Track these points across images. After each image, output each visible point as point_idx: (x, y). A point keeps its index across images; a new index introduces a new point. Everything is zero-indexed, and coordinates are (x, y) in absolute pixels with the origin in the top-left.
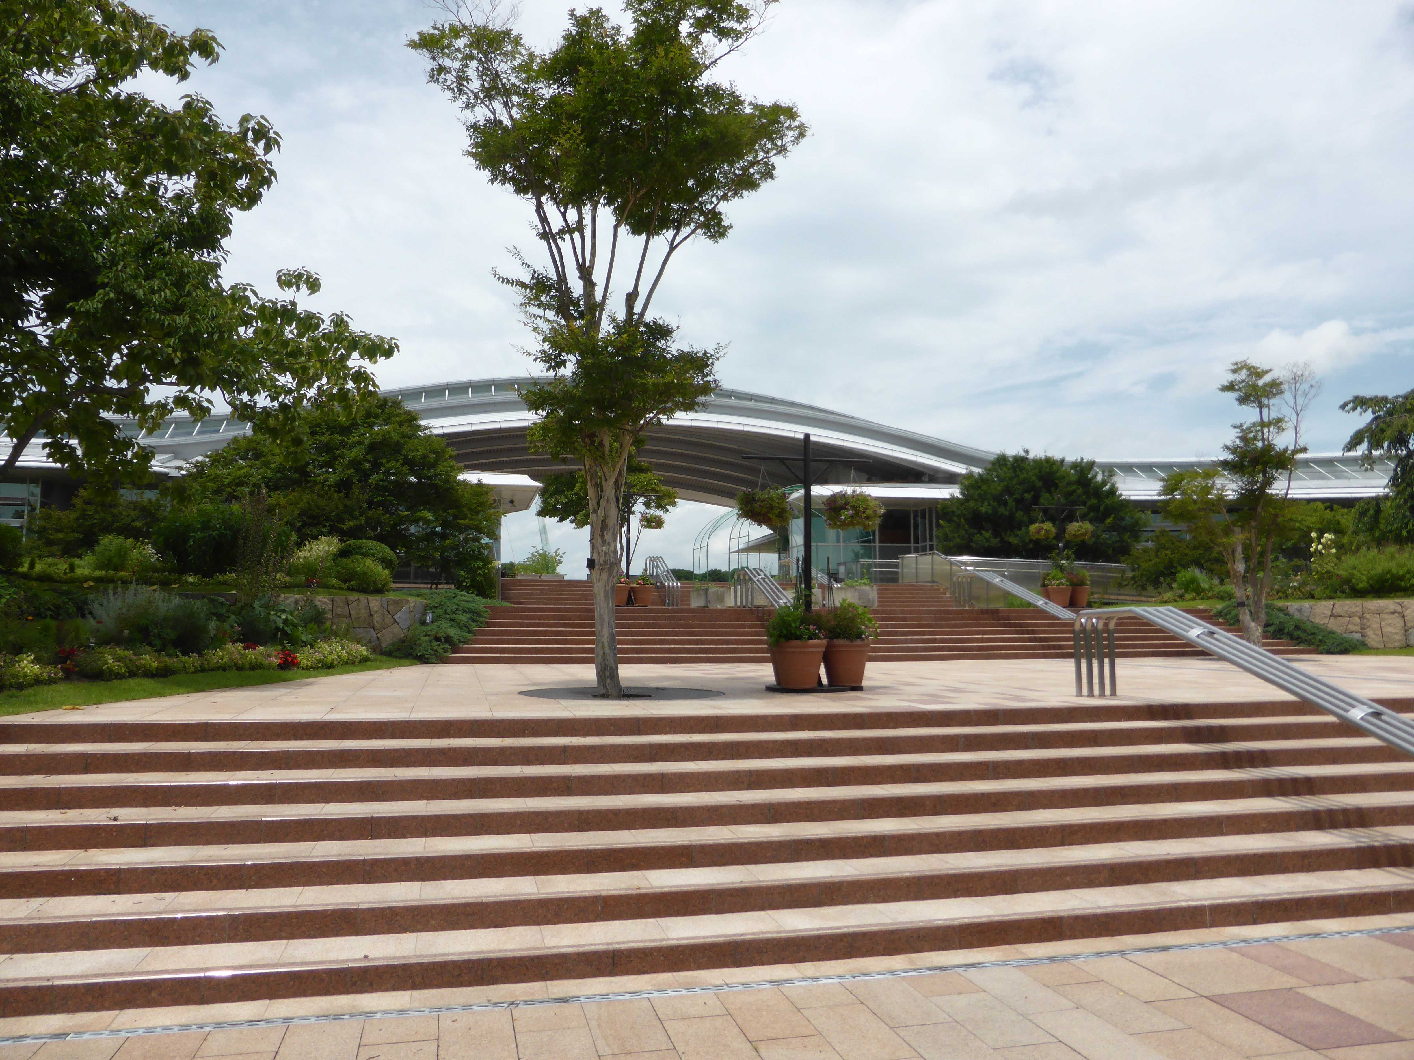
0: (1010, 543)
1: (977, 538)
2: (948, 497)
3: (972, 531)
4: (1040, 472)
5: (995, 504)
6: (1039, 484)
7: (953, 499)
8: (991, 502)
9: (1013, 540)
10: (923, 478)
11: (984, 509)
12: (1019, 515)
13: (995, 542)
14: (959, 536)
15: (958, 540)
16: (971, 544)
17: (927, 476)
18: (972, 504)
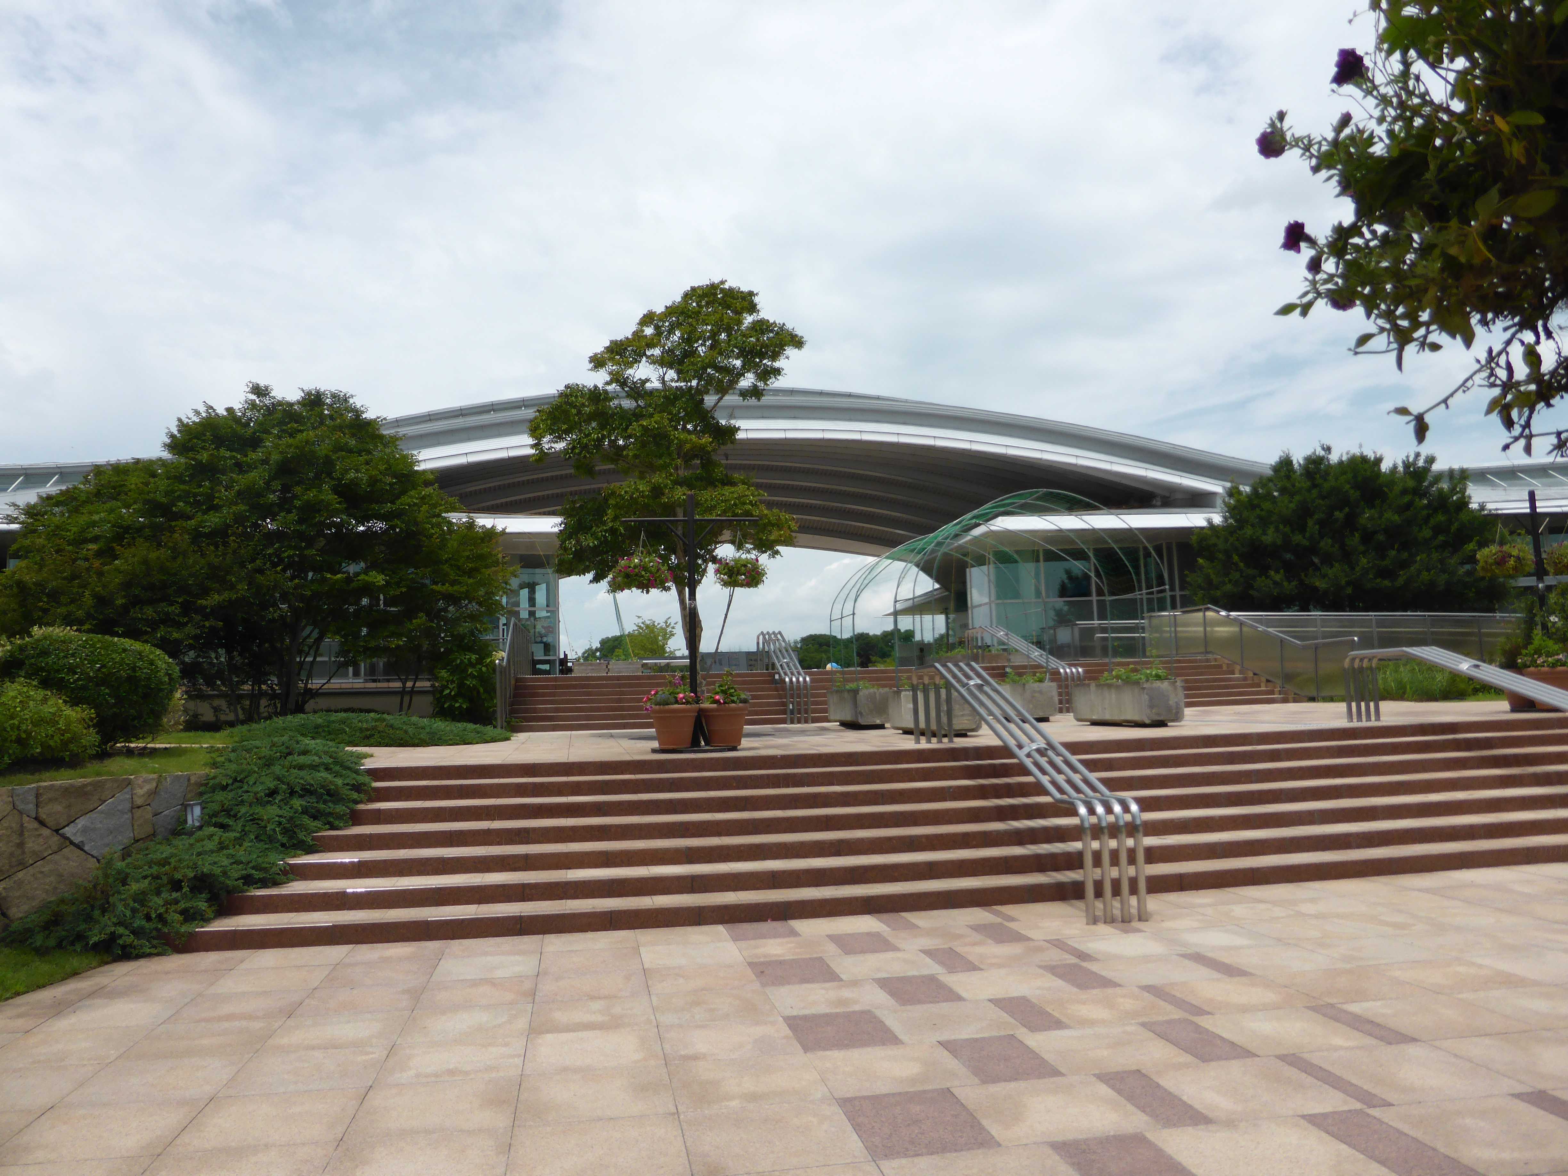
0: (1316, 589)
1: (1261, 582)
2: (1204, 524)
3: (1251, 572)
4: (1355, 477)
5: (1287, 529)
6: (1354, 494)
7: (1212, 526)
8: (1281, 527)
9: (1321, 584)
10: (1154, 502)
11: (1270, 537)
12: (1326, 544)
13: (1289, 587)
14: (1230, 581)
15: (1229, 587)
16: (1251, 592)
17: (1158, 499)
18: (1248, 531)
